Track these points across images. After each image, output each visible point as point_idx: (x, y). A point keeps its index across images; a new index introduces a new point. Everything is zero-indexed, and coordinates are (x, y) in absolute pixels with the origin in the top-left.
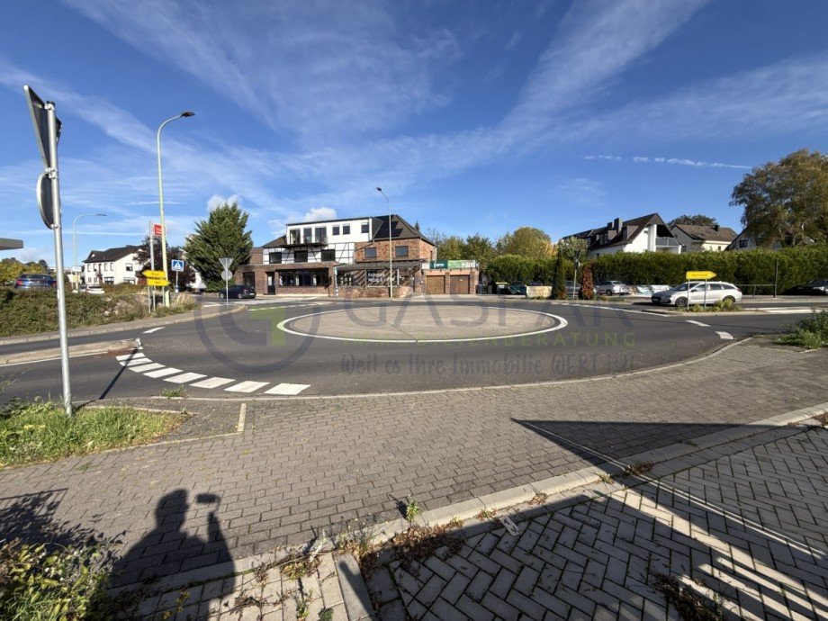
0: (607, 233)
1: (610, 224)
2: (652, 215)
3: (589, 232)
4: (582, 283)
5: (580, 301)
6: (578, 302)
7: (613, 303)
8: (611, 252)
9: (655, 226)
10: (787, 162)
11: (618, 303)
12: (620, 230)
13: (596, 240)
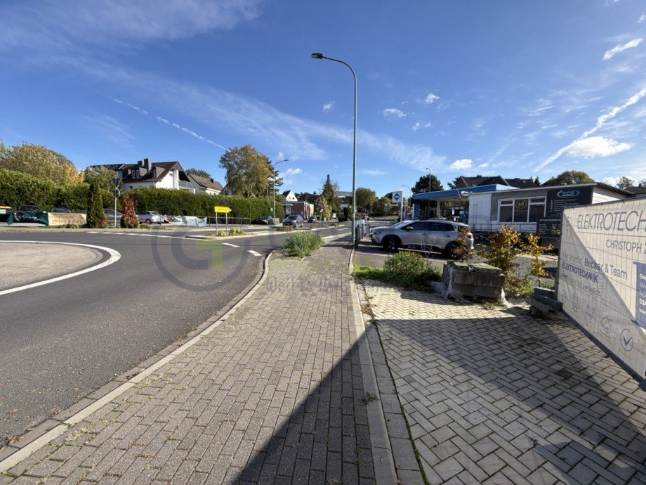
0: (138, 169)
1: (140, 163)
2: (175, 163)
3: (120, 165)
4: (123, 212)
5: (123, 230)
6: (120, 231)
7: (156, 231)
8: (146, 185)
9: (178, 171)
10: (243, 149)
11: (160, 231)
12: (150, 169)
13: (129, 174)
